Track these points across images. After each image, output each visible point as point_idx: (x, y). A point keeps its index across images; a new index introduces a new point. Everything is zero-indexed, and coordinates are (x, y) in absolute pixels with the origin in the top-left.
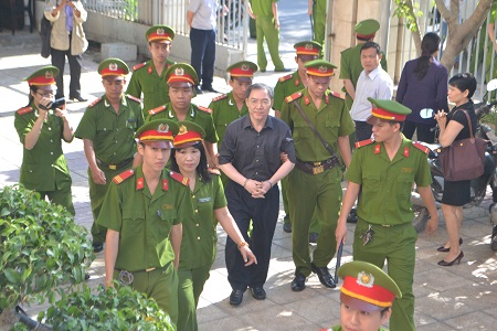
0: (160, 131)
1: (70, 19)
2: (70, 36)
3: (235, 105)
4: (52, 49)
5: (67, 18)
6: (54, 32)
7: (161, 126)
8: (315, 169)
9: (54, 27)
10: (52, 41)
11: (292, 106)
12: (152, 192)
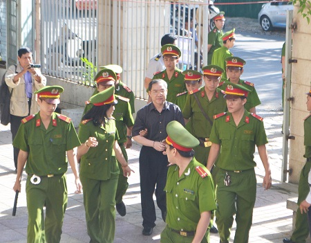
0: (52, 93)
1: (29, 86)
2: (30, 103)
4: (12, 116)
5: (26, 85)
6: (13, 99)
7: (53, 90)
9: (13, 95)
10: (12, 108)
12: (47, 128)
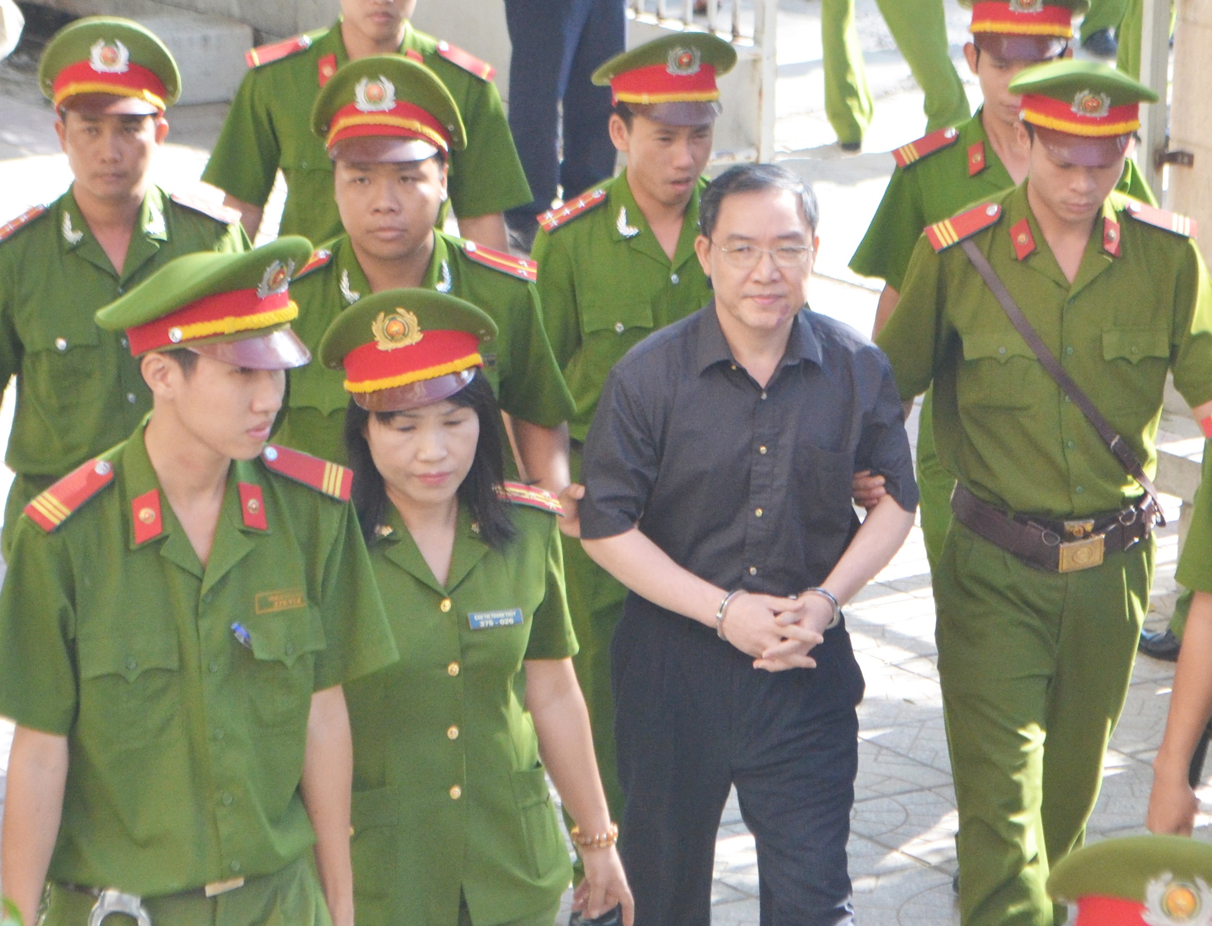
3: (647, 235)
8: (1065, 549)
11: (956, 264)
